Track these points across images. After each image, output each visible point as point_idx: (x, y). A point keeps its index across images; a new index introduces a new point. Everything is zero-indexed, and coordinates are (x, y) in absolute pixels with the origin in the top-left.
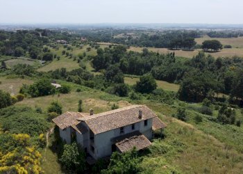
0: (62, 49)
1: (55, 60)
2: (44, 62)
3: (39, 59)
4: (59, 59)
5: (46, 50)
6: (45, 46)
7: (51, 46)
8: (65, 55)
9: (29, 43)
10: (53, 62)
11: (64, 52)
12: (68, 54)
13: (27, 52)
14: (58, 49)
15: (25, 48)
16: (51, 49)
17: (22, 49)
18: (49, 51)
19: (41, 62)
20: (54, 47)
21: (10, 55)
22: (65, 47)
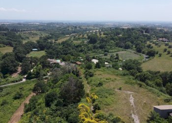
0: (163, 47)
1: (157, 56)
2: (147, 56)
3: (143, 53)
4: (160, 55)
5: (149, 46)
6: (148, 43)
7: (153, 43)
8: (166, 53)
9: (135, 38)
10: (155, 58)
11: (165, 50)
12: (169, 53)
13: (134, 46)
14: (160, 46)
15: (132, 42)
16: (153, 45)
17: (130, 44)
18: (152, 48)
19: (145, 56)
20: (156, 44)
21: (121, 47)
22: (166, 45)
